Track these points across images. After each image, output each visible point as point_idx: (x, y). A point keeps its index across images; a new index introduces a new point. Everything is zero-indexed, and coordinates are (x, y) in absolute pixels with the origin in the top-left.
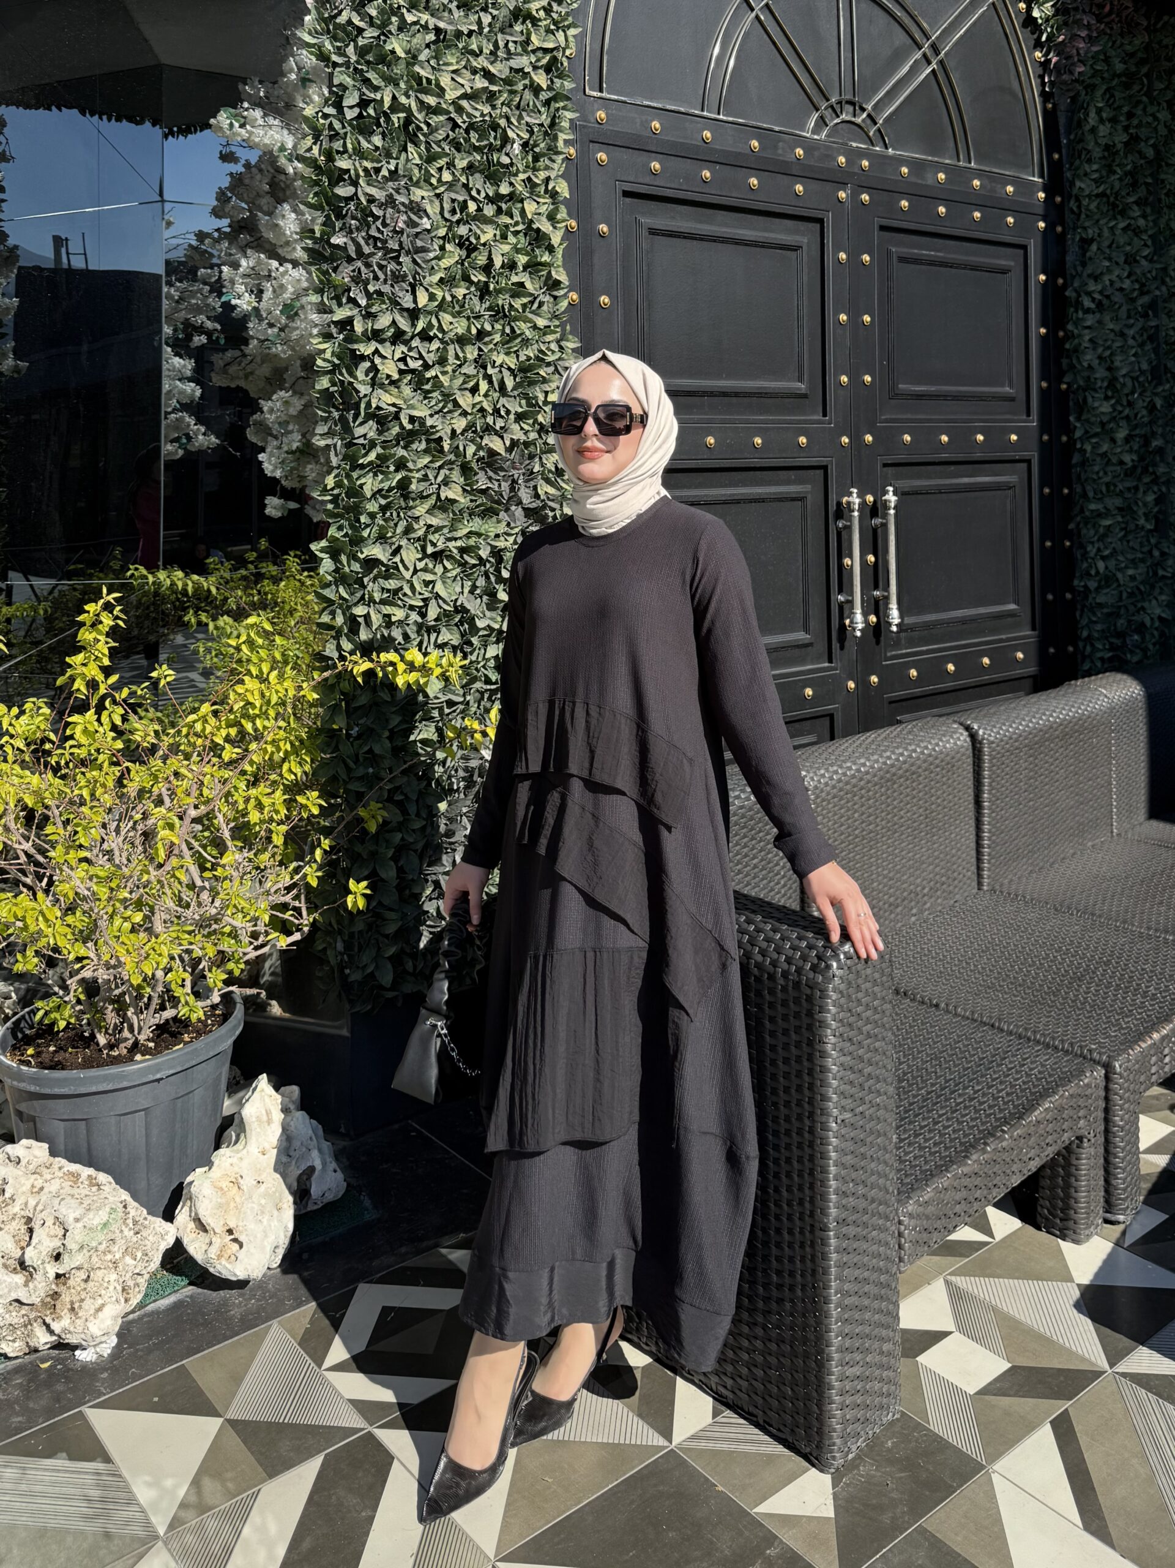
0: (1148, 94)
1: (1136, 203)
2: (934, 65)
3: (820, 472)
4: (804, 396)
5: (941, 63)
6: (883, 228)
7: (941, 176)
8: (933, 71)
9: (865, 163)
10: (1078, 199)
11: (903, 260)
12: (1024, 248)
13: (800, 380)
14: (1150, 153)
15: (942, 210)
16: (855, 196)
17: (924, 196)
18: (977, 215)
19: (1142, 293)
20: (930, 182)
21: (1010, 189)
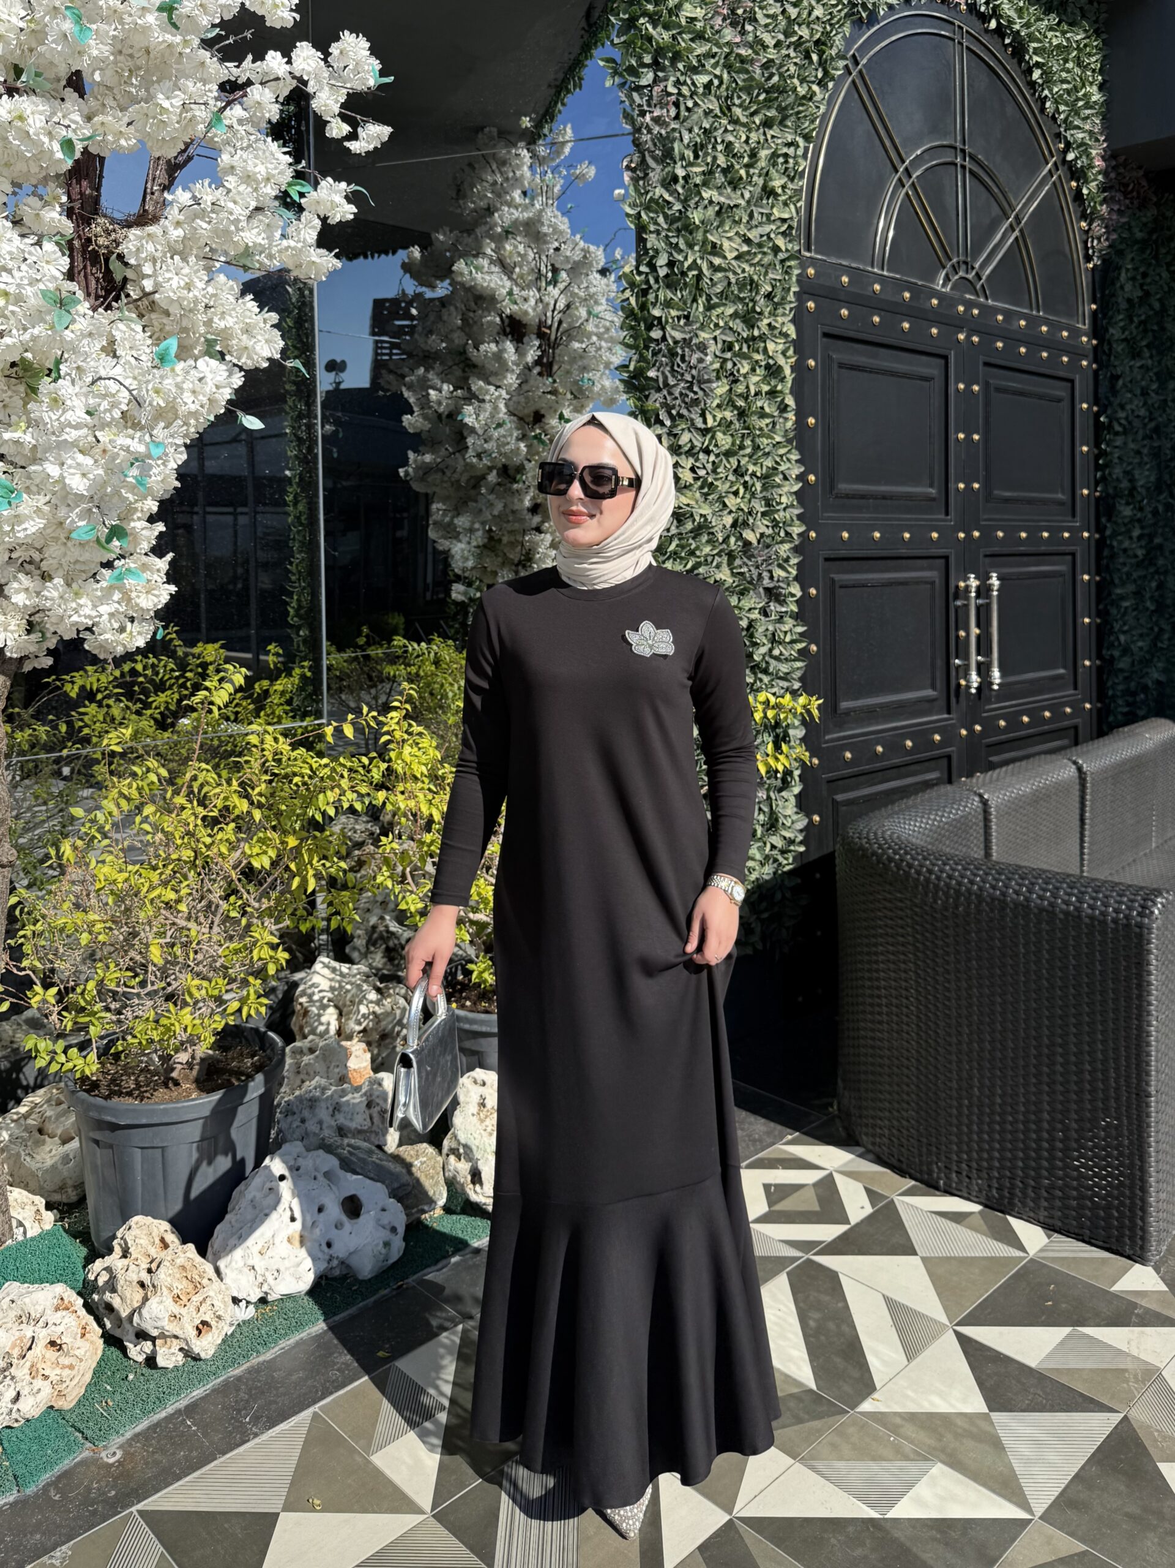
0: (1156, 257)
1: (1148, 346)
2: (1017, 233)
3: (943, 561)
4: (933, 499)
5: (1021, 231)
6: (986, 364)
7: (1023, 323)
8: (1016, 239)
9: (976, 312)
10: (1110, 343)
11: (998, 390)
12: (1072, 381)
13: (931, 486)
14: (1157, 306)
15: (1023, 350)
16: (968, 337)
17: (1013, 339)
18: (1045, 354)
19: (1151, 420)
20: (1014, 327)
21: (1065, 334)
